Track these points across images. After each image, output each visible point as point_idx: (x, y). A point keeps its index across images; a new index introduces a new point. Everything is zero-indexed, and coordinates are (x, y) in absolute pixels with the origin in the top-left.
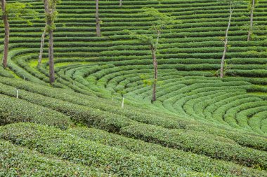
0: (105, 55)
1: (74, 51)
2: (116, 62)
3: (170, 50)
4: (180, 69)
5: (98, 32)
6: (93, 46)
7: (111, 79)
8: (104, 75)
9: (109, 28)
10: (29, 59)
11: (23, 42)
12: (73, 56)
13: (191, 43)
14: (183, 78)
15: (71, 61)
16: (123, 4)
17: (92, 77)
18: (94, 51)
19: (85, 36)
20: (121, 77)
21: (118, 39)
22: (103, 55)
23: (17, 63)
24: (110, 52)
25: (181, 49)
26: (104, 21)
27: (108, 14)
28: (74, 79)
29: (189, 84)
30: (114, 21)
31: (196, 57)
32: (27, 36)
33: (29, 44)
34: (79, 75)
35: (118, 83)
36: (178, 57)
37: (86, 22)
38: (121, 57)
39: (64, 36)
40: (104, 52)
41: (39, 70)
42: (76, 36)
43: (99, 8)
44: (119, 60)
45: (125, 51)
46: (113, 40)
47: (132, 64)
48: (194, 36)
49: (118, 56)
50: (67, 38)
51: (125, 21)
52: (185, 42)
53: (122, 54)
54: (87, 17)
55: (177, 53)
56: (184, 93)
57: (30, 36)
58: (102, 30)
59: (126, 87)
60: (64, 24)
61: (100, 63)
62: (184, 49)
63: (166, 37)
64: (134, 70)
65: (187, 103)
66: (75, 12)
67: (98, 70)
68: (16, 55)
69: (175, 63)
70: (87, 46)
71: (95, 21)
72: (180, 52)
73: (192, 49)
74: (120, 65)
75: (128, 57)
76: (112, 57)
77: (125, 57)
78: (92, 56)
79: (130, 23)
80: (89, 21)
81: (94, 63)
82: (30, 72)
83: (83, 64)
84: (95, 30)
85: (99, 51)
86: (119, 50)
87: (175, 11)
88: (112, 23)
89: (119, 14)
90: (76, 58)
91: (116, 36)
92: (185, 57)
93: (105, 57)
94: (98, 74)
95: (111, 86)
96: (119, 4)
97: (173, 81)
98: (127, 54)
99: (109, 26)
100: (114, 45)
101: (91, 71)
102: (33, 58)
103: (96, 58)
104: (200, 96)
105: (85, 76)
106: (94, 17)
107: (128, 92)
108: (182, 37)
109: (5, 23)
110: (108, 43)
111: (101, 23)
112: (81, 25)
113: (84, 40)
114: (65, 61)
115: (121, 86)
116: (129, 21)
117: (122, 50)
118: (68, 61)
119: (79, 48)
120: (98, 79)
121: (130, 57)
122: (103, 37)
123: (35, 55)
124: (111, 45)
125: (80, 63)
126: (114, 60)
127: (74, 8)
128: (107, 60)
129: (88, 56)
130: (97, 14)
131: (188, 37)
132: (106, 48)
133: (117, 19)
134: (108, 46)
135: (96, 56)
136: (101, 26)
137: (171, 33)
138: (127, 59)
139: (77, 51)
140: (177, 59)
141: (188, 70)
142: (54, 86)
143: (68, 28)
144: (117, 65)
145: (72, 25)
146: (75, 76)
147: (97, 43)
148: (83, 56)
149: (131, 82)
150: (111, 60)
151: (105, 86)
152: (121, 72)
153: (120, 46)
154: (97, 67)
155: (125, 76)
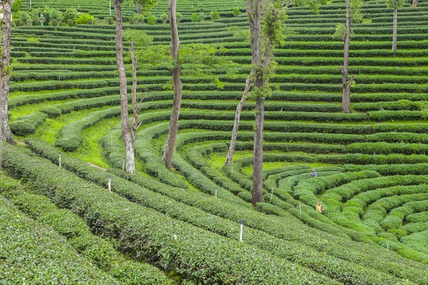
0: (359, 151)
1: (295, 140)
2: (382, 167)
5: (346, 103)
6: (334, 131)
7: (371, 202)
8: (356, 193)
9: (368, 95)
10: (208, 152)
11: (198, 117)
12: (294, 149)
15: (290, 160)
16: (399, 47)
17: (332, 195)
18: (336, 141)
19: (318, 110)
20: (395, 200)
21: (387, 119)
22: (354, 151)
23: (187, 159)
24: (370, 145)
26: (358, 81)
27: (366, 67)
28: (297, 198)
30: (379, 81)
32: (206, 107)
33: (208, 122)
34: (305, 189)
35: (388, 211)
37: (321, 82)
38: (393, 156)
39: (277, 109)
40: (356, 145)
41: (229, 175)
42: (300, 109)
43: (350, 55)
44: (390, 162)
45: (402, 145)
46: (376, 120)
47: (417, 173)
49: (386, 153)
50: (281, 113)
51: (402, 81)
53: (395, 151)
54: (322, 72)
57: (212, 108)
58: (354, 100)
59: (405, 221)
60: (277, 85)
61: (347, 166)
64: (422, 186)
66: (299, 63)
67: (344, 182)
68: (186, 143)
70: (321, 130)
71: (340, 81)
74: (392, 173)
75: (408, 157)
76: (375, 156)
77: (401, 156)
78: (332, 151)
79: (415, 86)
80: (328, 81)
81: (336, 167)
82: (212, 178)
83: (314, 167)
84: (339, 100)
86: (388, 141)
88: (374, 85)
89: (390, 68)
90: (299, 154)
91: (382, 112)
93: (359, 156)
94: (344, 189)
95: (373, 216)
96: (389, 47)
98: (407, 152)
99: (369, 90)
100: (378, 130)
101: (329, 182)
102: (215, 149)
103: (339, 156)
105: (319, 192)
106: (339, 73)
107: (410, 233)
109: (175, 81)
110: (365, 125)
111: (354, 85)
112: (310, 89)
113: (315, 119)
114: (277, 160)
115: (395, 217)
116: (412, 82)
117: (395, 141)
118: (282, 160)
119: (305, 134)
120: (344, 200)
121: (413, 156)
122: (356, 114)
123: (221, 144)
124: (372, 131)
125: (307, 165)
126: (379, 163)
127: (299, 55)
128: (363, 162)
129: (323, 151)
130: (345, 68)
132: (361, 137)
133: (386, 76)
134: (365, 132)
135: (339, 151)
136: (353, 90)
138: (407, 162)
139: (301, 139)
142: (261, 209)
143: (285, 93)
144: (384, 173)
145: (293, 88)
146: (297, 192)
147: (342, 126)
148: (313, 151)
149: (417, 211)
150: (371, 162)
151: (361, 216)
152: (394, 188)
153: (392, 133)
154: (342, 174)
155: (402, 197)
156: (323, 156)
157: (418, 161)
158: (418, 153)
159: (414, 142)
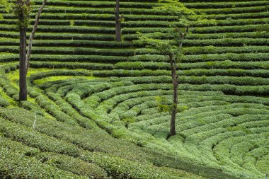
0: (122, 68)
1: (80, 60)
2: (136, 79)
3: (218, 63)
4: (227, 92)
5: (118, 35)
6: (108, 54)
7: (121, 102)
8: (113, 96)
10: (12, 69)
12: (77, 67)
13: (252, 54)
14: (229, 105)
15: (73, 74)
18: (108, 61)
20: (136, 100)
22: (119, 68)
24: (130, 64)
25: (235, 63)
26: (127, 19)
27: (136, 9)
29: (235, 115)
30: (142, 19)
31: (256, 75)
35: (130, 108)
36: (229, 74)
38: (144, 71)
39: (69, 38)
40: (121, 64)
44: (142, 75)
45: (152, 64)
46: (137, 46)
47: (158, 82)
48: (258, 44)
49: (140, 69)
50: (72, 41)
51: (159, 20)
52: (243, 52)
53: (147, 68)
54: (105, 13)
55: (228, 68)
56: (224, 127)
58: (124, 33)
60: (72, 22)
61: (112, 78)
62: (239, 63)
63: (216, 45)
64: (159, 91)
65: (223, 142)
67: (107, 89)
69: (222, 83)
70: (98, 53)
71: (114, 19)
72: (233, 67)
73: (251, 63)
74: (141, 83)
75: (154, 71)
76: (132, 71)
77: (149, 71)
78: (104, 68)
84: (114, 32)
85: (114, 62)
86: (143, 61)
87: (237, 6)
88: (139, 22)
90: (81, 70)
92: (239, 75)
93: (122, 71)
97: (213, 109)
98: (154, 68)
99: (135, 26)
100: (137, 54)
101: (96, 89)
103: (108, 72)
104: (248, 132)
105: (85, 96)
107: (138, 121)
108: (240, 44)
111: (123, 22)
114: (64, 74)
116: (165, 20)
117: (147, 61)
119: (87, 57)
120: (102, 100)
122: (124, 42)
124: (133, 54)
125: (84, 77)
126: (134, 75)
128: (124, 75)
129: (97, 68)
131: (248, 45)
132: (124, 58)
133: (148, 16)
134: (128, 55)
135: (109, 68)
136: (123, 26)
137: (224, 39)
138: (153, 75)
139: (84, 60)
140: (226, 77)
141: (240, 94)
143: (77, 27)
144: (136, 83)
147: (115, 50)
148: (90, 68)
149: (150, 107)
150: (129, 75)
151: (109, 112)
152: (140, 93)
153: (147, 55)
154: (107, 83)
155: (143, 98)
156: (97, 72)
157: (160, 75)
158: (161, 69)
159: (160, 61)
